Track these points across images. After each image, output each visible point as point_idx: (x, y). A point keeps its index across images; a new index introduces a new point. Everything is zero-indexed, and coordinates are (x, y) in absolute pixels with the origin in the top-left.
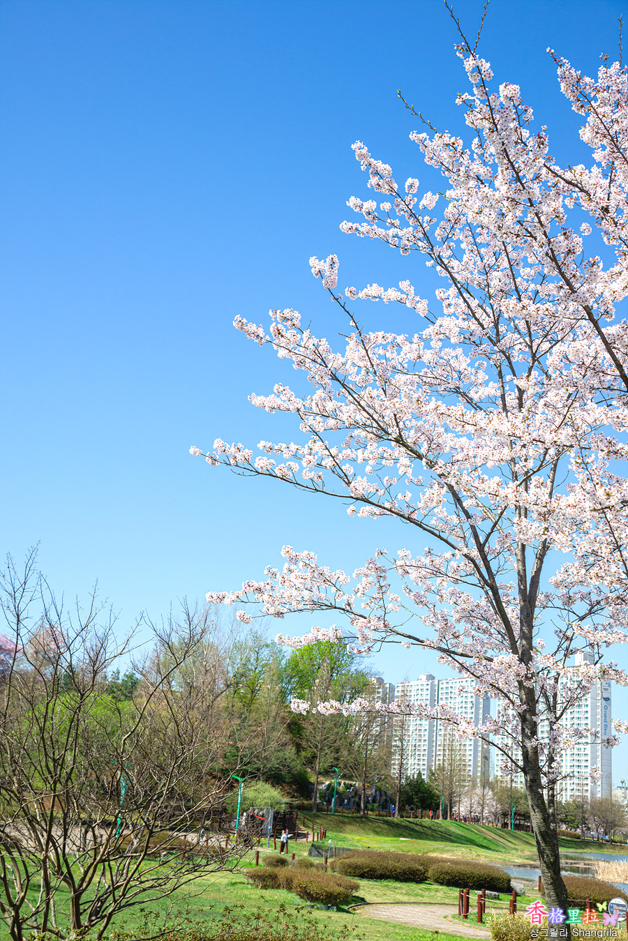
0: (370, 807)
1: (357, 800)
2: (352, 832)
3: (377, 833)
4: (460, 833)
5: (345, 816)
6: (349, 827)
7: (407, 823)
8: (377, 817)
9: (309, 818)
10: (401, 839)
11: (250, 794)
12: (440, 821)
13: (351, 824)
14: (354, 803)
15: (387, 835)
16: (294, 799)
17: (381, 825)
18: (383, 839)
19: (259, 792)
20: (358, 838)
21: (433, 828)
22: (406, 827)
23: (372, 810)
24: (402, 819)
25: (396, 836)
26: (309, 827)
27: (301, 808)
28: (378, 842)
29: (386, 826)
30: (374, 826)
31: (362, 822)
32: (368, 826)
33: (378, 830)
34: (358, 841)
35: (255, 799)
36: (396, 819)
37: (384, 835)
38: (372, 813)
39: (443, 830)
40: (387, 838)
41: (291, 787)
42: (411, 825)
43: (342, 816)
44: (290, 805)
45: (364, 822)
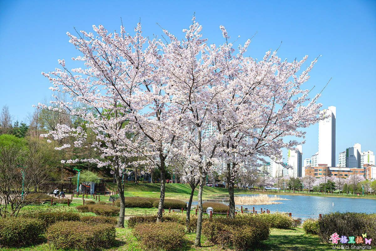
0: (140, 179)
1: (134, 177)
2: (131, 190)
3: (142, 190)
4: (180, 188)
5: (128, 184)
6: (130, 188)
7: (156, 185)
8: (143, 184)
9: (112, 185)
10: (153, 192)
11: (83, 176)
12: (172, 184)
13: (131, 187)
14: (132, 178)
15: (147, 191)
16: (104, 178)
17: (144, 187)
18: (144, 192)
19: (87, 176)
20: (133, 193)
21: (168, 187)
22: (156, 187)
23: (141, 181)
24: (154, 184)
25: (151, 191)
26: (112, 189)
27: (108, 181)
28: (143, 194)
29: (147, 187)
30: (141, 187)
31: (136, 186)
32: (138, 188)
33: (143, 189)
34: (134, 194)
35: (86, 178)
36: (151, 184)
37: (146, 191)
38: (141, 182)
39: (173, 188)
40: (147, 192)
41: (103, 172)
42: (158, 186)
43: (127, 184)
44: (102, 181)
45: (137, 186)
